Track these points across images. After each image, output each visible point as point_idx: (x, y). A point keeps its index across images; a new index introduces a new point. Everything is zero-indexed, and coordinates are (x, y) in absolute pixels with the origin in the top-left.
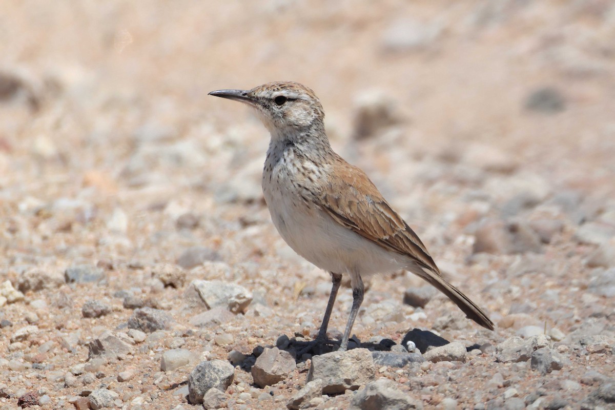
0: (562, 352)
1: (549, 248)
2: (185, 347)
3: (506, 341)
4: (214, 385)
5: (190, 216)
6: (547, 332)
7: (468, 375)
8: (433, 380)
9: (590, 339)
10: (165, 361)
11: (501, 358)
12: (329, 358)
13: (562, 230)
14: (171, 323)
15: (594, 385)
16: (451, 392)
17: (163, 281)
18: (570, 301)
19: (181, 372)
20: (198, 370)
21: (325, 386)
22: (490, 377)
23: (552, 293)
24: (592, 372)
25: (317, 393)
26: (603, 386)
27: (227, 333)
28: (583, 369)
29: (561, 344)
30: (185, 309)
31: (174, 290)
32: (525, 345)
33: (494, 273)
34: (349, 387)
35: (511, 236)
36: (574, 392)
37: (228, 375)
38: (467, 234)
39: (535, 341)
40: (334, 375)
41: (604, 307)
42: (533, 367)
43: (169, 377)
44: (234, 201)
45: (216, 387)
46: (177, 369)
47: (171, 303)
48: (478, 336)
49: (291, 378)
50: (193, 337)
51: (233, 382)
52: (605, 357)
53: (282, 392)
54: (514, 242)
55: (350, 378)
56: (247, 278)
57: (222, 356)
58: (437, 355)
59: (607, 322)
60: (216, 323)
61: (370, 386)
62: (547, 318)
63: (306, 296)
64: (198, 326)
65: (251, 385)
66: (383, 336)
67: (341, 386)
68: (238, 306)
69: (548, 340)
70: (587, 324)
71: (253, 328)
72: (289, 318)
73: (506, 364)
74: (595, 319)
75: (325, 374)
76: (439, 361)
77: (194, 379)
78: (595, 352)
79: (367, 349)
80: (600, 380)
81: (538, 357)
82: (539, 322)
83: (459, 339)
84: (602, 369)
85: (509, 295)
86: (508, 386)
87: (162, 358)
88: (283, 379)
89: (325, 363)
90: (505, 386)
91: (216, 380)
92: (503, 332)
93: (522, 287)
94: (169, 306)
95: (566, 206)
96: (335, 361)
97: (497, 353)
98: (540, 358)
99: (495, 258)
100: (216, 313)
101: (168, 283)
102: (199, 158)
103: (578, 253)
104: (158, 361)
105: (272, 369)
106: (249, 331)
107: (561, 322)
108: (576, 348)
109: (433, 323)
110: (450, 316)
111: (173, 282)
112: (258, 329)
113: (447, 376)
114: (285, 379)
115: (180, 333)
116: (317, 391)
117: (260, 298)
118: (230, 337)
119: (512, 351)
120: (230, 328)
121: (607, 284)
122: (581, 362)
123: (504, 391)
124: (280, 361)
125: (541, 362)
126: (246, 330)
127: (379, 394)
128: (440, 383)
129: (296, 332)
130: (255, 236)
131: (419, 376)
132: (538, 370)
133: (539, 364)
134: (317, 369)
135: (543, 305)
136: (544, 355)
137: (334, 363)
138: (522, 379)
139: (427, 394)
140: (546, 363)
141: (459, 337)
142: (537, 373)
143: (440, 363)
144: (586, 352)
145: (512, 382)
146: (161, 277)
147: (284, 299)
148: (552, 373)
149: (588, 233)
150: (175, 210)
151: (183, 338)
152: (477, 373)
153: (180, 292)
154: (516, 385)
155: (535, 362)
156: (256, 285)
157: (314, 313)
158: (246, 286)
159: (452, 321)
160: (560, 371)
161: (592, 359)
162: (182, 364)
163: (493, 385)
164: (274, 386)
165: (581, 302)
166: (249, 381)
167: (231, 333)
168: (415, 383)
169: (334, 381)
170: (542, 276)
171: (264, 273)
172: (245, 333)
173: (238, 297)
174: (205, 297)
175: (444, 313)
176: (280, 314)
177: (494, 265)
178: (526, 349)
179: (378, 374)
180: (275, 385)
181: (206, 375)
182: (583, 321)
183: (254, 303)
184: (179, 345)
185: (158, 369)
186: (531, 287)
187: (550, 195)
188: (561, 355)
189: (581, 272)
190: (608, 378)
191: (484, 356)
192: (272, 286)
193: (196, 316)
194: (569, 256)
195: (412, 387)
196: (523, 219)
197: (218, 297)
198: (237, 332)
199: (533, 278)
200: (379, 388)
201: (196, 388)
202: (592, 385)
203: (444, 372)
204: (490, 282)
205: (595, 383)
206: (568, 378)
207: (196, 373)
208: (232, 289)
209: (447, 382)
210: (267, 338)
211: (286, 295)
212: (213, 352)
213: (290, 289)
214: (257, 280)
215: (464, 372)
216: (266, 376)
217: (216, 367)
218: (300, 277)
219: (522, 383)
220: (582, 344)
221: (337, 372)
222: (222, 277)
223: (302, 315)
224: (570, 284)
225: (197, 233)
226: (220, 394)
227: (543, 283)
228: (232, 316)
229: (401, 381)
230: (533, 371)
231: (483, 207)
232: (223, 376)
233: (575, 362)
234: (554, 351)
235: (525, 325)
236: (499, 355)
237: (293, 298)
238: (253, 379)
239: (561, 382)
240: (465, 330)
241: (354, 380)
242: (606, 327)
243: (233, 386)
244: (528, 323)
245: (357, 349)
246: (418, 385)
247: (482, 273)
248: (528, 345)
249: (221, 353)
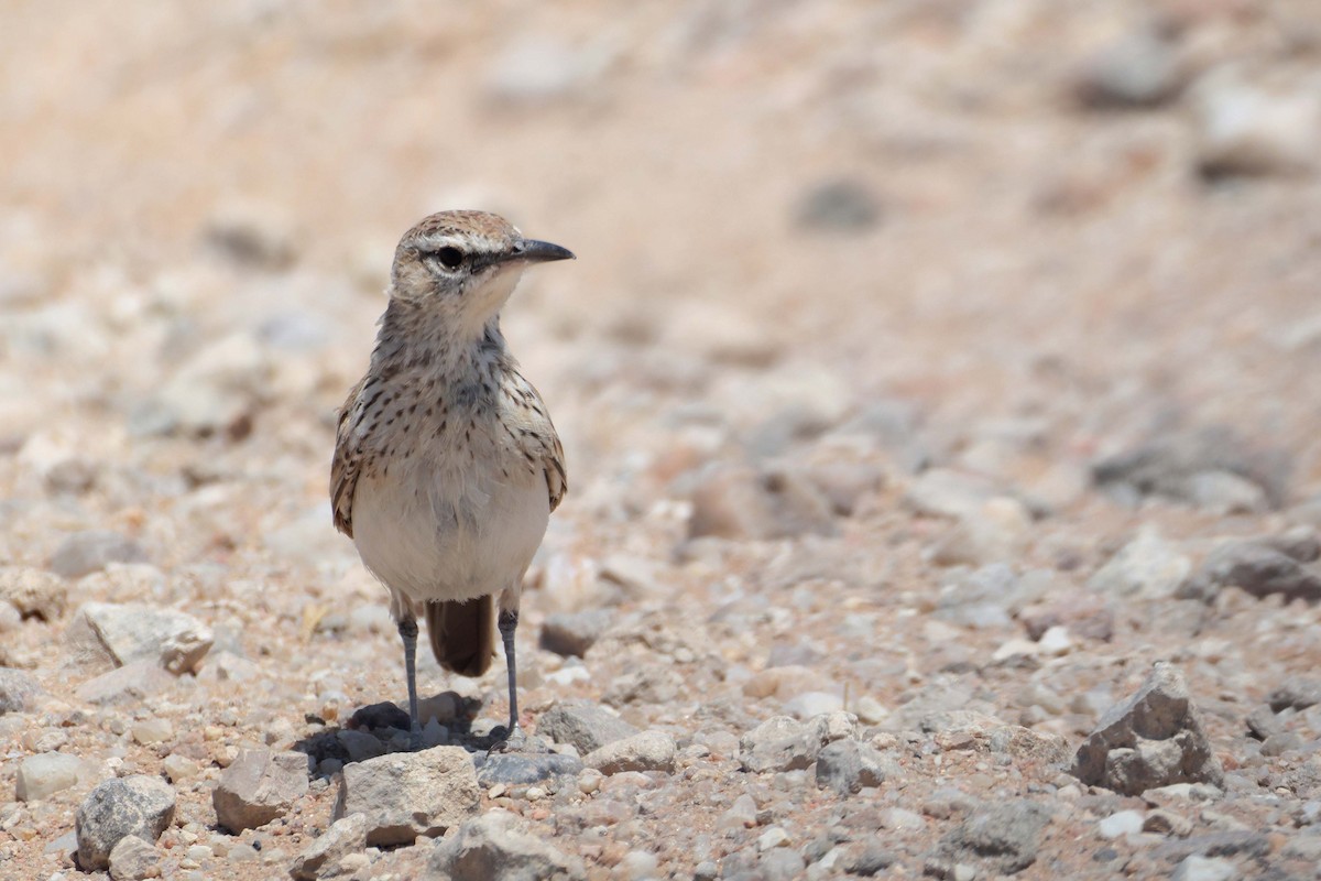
0: (882, 748)
1: (850, 526)
2: (68, 750)
3: (763, 727)
4: (133, 831)
5: (77, 466)
6: (850, 705)
7: (679, 800)
8: (604, 812)
9: (941, 718)
10: (26, 780)
11: (752, 764)
12: (380, 769)
13: (878, 485)
14: (36, 697)
15: (952, 818)
16: (643, 837)
17: (19, 606)
18: (898, 637)
19: (61, 803)
20: (96, 797)
21: (372, 829)
22: (729, 805)
23: (859, 622)
24: (948, 789)
25: (355, 844)
26: (973, 820)
27: (160, 716)
28: (929, 785)
29: (880, 731)
30: (68, 666)
31: (42, 626)
32: (802, 736)
33: (733, 581)
34: (423, 829)
35: (769, 500)
36: (910, 834)
37: (161, 807)
38: (676, 497)
39: (824, 725)
40: (392, 805)
41: (972, 651)
42: (819, 782)
43: (34, 813)
44: (171, 432)
45: (137, 834)
46: (52, 795)
47: (37, 654)
48: (701, 717)
49: (299, 813)
50: (85, 727)
51: (172, 823)
52: (974, 757)
53: (279, 842)
54: (776, 512)
55: (425, 811)
56: (201, 597)
57: (148, 767)
58: (614, 759)
59: (979, 682)
60: (134, 695)
61: (469, 827)
62: (849, 675)
63: (328, 634)
64: (96, 703)
65: (212, 829)
66: (496, 718)
67: (407, 828)
68: (181, 659)
69: (852, 722)
70: (935, 686)
71: (214, 706)
72: (292, 683)
73: (763, 776)
74: (953, 677)
75: (372, 802)
76: (618, 771)
77: (89, 816)
78: (953, 748)
79: (462, 748)
80: (966, 807)
81: (830, 760)
82: (832, 683)
83: (660, 723)
84: (968, 785)
85: (766, 627)
86: (766, 824)
87: (20, 772)
88: (280, 815)
89: (371, 780)
90: (759, 823)
91: (136, 818)
92: (754, 707)
93: (794, 609)
94: (32, 659)
95: (887, 434)
96: (393, 774)
97: (742, 753)
98: (835, 763)
99: (736, 547)
100: (135, 673)
101: (28, 610)
102: (93, 342)
103: (914, 535)
104: (9, 779)
105: (258, 793)
106: (207, 712)
107: (880, 684)
108: (913, 739)
109: (604, 689)
110: (640, 674)
111: (39, 608)
112: (225, 708)
113: (635, 802)
114: (284, 814)
115: (58, 720)
116: (356, 840)
117: (229, 640)
118: (166, 726)
119: (774, 747)
120: (166, 706)
121: (979, 599)
122: (925, 770)
123: (759, 835)
124: (273, 776)
125: (837, 771)
126: (200, 711)
127: (488, 845)
128: (621, 819)
129: (309, 712)
130: (218, 507)
131: (576, 804)
132: (832, 787)
133: (833, 775)
134: (354, 792)
135: (840, 647)
136: (842, 755)
137: (391, 778)
138: (798, 807)
139: (592, 842)
140: (849, 773)
141: (659, 719)
142: (828, 793)
143: (620, 776)
144: (935, 747)
145: (776, 814)
146: (14, 596)
147: (280, 642)
148: (860, 794)
149: (936, 490)
150: (44, 454)
151: (63, 729)
152: (701, 796)
153: (57, 630)
154: (783, 821)
155: (825, 770)
156: (221, 613)
157: (345, 670)
158: (198, 616)
159: (645, 685)
160: (878, 789)
161: (948, 762)
162: (63, 785)
163: (733, 822)
164: (261, 830)
165: (922, 640)
166: (206, 820)
167: (167, 717)
168: (565, 821)
169: (391, 817)
170: (836, 585)
171: (238, 587)
172: (198, 717)
173: (182, 638)
174: (109, 639)
175: (627, 666)
176: (273, 674)
177: (734, 563)
178: (804, 743)
179: (486, 801)
180: (264, 827)
181: (115, 810)
182: (926, 681)
183: (217, 652)
184: (55, 744)
185: (11, 796)
186: (814, 610)
187: (851, 412)
188: (880, 754)
189: (922, 575)
190: (982, 802)
191: (714, 759)
192: (254, 614)
193: (92, 681)
194: (895, 541)
195: (561, 828)
196: (794, 463)
197: (138, 640)
198: (182, 715)
199: (818, 589)
200: (490, 832)
201: (93, 838)
202: (948, 818)
203: (629, 796)
204: (726, 600)
205: (955, 814)
206: (897, 804)
207: (92, 805)
208: (169, 621)
209: (636, 815)
210: (245, 728)
211: (286, 634)
212: (129, 760)
213: (293, 619)
214: (222, 602)
215: (671, 793)
216: (245, 809)
217: (136, 791)
218: (316, 593)
219: (797, 817)
220: (926, 731)
221: (396, 797)
222: (147, 597)
223: (319, 676)
224: (899, 602)
225: (92, 501)
226: (145, 849)
227: (840, 600)
228: (169, 680)
229: (536, 816)
230: (821, 789)
231: (707, 439)
232: (150, 811)
233: (910, 768)
234: (864, 746)
235: (802, 691)
236: (746, 758)
237: (300, 639)
238: (215, 816)
239: (880, 814)
240: (673, 703)
241: (434, 816)
242: (978, 694)
243: (173, 831)
244: (809, 687)
245: (440, 747)
246: (572, 823)
247: (708, 580)
248: (808, 733)
249: (145, 761)
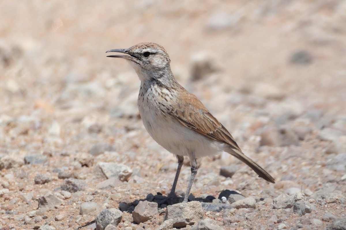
0: (311, 203)
1: (303, 143)
2: (94, 201)
3: (279, 197)
4: (111, 223)
5: (96, 125)
6: (303, 191)
7: (257, 216)
8: (237, 219)
9: (327, 195)
10: (82, 209)
11: (276, 206)
12: (177, 207)
13: (311, 132)
14: (85, 187)
15: (330, 221)
16: (247, 226)
17: (81, 163)
18: (316, 173)
19: (92, 215)
20: (101, 214)
21: (175, 223)
22: (270, 217)
23: (305, 169)
24: (329, 214)
25: (170, 227)
26: (335, 222)
27: (118, 192)
28: (324, 213)
29: (311, 198)
30: (94, 179)
31: (87, 168)
32: (290, 199)
33: (272, 157)
34: (188, 223)
35: (281, 136)
36: (318, 226)
37: (118, 217)
38: (256, 135)
39: (296, 196)
40: (180, 216)
41: (335, 177)
42: (294, 211)
43: (85, 218)
44: (122, 117)
45: (112, 224)
46: (89, 213)
47: (86, 176)
48: (263, 194)
49: (155, 218)
50: (98, 195)
51: (121, 221)
52: (336, 205)
53: (150, 226)
54: (284, 139)
55: (189, 218)
56: (129, 161)
57: (115, 206)
58: (239, 205)
59: (337, 185)
60: (111, 187)
61: (201, 222)
62: (303, 183)
63: (163, 171)
64: (101, 189)
65: (132, 223)
66: (208, 194)
67: (184, 223)
68: (124, 177)
69: (303, 196)
70: (325, 186)
71: (133, 190)
72: (153, 184)
73: (279, 210)
74: (330, 184)
75: (175, 216)
76: (240, 208)
77: (99, 219)
78: (330, 203)
79: (199, 202)
80: (333, 218)
81: (297, 206)
82: (298, 185)
83: (252, 195)
84: (334, 213)
85: (280, 170)
86: (280, 222)
87: (81, 207)
88: (150, 219)
89: (174, 210)
90: (278, 222)
91: (111, 219)
92: (277, 191)
93: (288, 165)
94: (84, 177)
95: (313, 119)
96: (180, 208)
97: (273, 203)
98: (298, 206)
99: (273, 149)
100: (112, 181)
101: (83, 164)
102: (100, 92)
103: (320, 146)
104: (78, 209)
105: (144, 213)
106: (131, 191)
107: (311, 185)
108: (319, 200)
109: (237, 186)
110: (247, 182)
111: (87, 164)
112: (136, 190)
113: (245, 216)
114: (151, 219)
115: (91, 193)
116: (170, 226)
117: (137, 172)
118: (120, 195)
119: (282, 202)
120: (120, 190)
121: (337, 163)
122: (323, 209)
123: (278, 225)
124: (148, 208)
125: (299, 209)
126: (129, 191)
127: (206, 227)
128: (241, 221)
129: (158, 192)
130: (134, 137)
131: (229, 217)
132: (298, 213)
133: (298, 210)
134: (170, 213)
135: (300, 175)
136: (301, 204)
137: (180, 209)
138: (289, 218)
139: (233, 227)
140: (302, 209)
141: (251, 194)
142: (297, 215)
143: (241, 209)
144: (325, 202)
145: (283, 220)
146: (79, 161)
147: (150, 173)
148: (305, 215)
149: (326, 134)
150: (88, 122)
151: (93, 196)
152: (262, 215)
153: (91, 169)
154: (284, 222)
155: (296, 208)
156: (135, 165)
157: (168, 181)
158: (128, 166)
159: (248, 185)
160: (310, 214)
161: (329, 206)
162: (92, 210)
163: (271, 222)
164: (145, 223)
165: (322, 174)
166: (131, 220)
167: (120, 192)
168: (226, 221)
169: (180, 220)
170: (299, 159)
171: (139, 158)
172: (128, 193)
173: (124, 172)
174: (105, 172)
175: (243, 180)
176: (148, 181)
177: (272, 153)
178: (290, 201)
179: (205, 216)
180: (146, 222)
181: (106, 217)
182: (323, 185)
183: (133, 175)
184: (90, 199)
185: (78, 213)
186: (293, 165)
187: (304, 112)
188: (311, 204)
189: (323, 156)
190: (338, 217)
191: (266, 205)
192: (144, 166)
193: (100, 183)
194: (315, 147)
195: (225, 223)
196: (288, 126)
197: (112, 172)
198: (124, 192)
199: (294, 160)
200: (206, 224)
201: (100, 225)
202: (329, 221)
203: (243, 215)
204: (270, 163)
205: (331, 220)
206: (315, 217)
207: (100, 216)
208: (121, 167)
209: (245, 220)
210: (141, 196)
211: (152, 171)
212: (110, 204)
213: (154, 167)
214: (135, 162)
215: (255, 214)
216: (140, 217)
217: (112, 212)
218: (160, 160)
219: (288, 221)
220: (323, 198)
221: (181, 214)
222: (115, 161)
223: (161, 182)
224: (316, 164)
225: (100, 135)
226: (114, 228)
227: (300, 163)
228: (121, 183)
229: (218, 220)
230: (295, 213)
231: (265, 119)
232: (115, 218)
233: (318, 208)
234: (306, 202)
235: (290, 187)
236: (275, 205)
237: (155, 172)
238: (133, 219)
239: (311, 220)
240: (255, 190)
241: (191, 220)
242: (337, 188)
243: (122, 223)
244: (292, 186)
245: (193, 201)
246: (228, 222)
247: (265, 157)
248: (291, 199)
249: (114, 204)
